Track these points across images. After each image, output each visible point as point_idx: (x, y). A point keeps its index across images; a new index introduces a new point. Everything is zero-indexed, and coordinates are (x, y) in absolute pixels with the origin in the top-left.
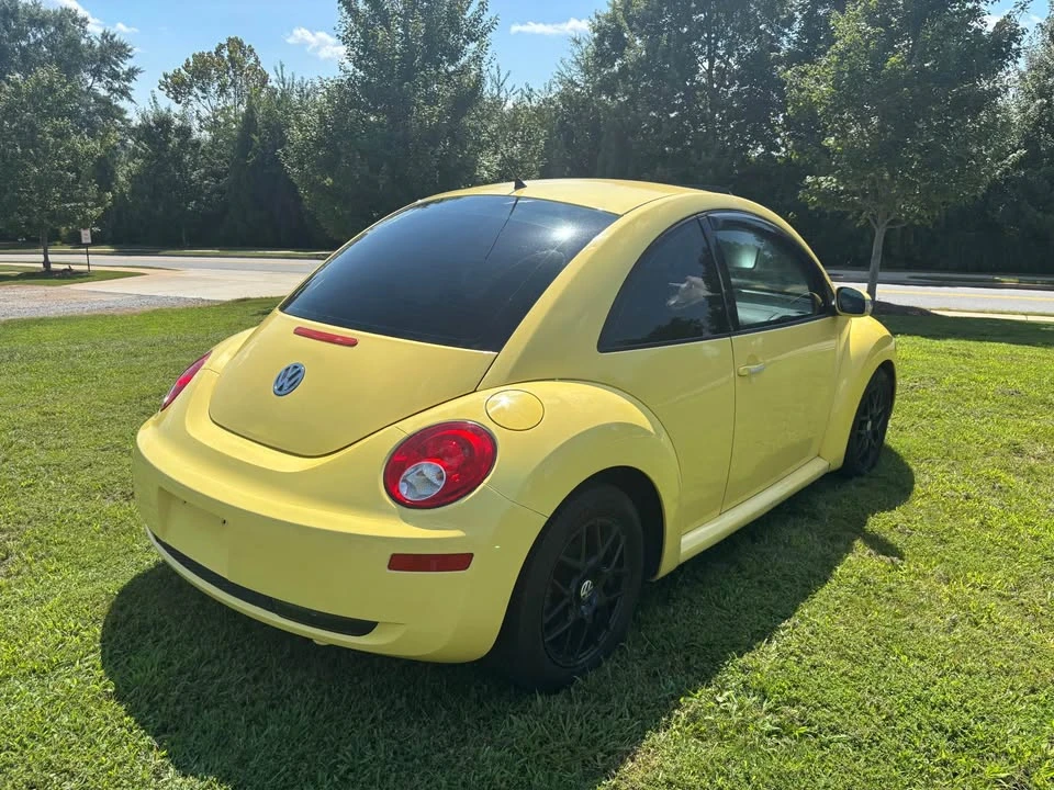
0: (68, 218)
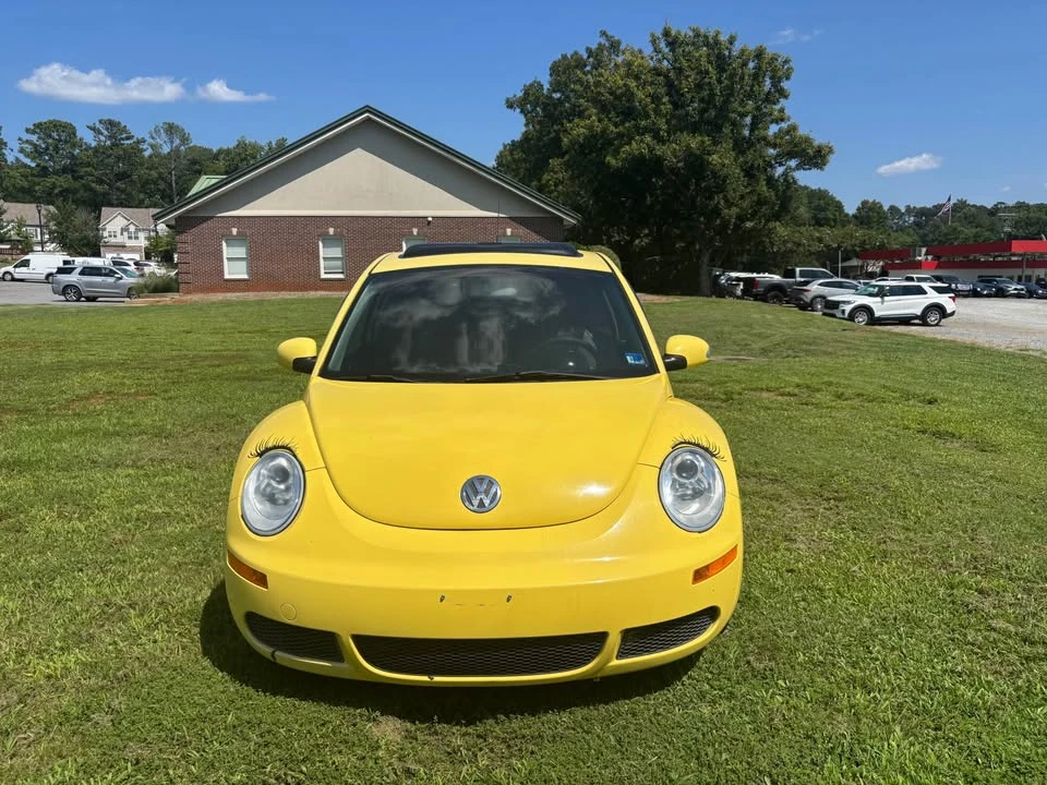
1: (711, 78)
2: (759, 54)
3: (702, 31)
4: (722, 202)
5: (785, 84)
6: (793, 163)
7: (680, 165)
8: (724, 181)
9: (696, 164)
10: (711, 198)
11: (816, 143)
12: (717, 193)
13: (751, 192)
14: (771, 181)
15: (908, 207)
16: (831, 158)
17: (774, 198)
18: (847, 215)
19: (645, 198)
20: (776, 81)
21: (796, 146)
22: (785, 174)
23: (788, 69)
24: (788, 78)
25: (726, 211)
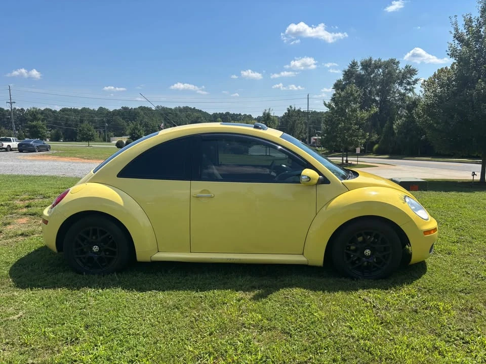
0: (351, 143)
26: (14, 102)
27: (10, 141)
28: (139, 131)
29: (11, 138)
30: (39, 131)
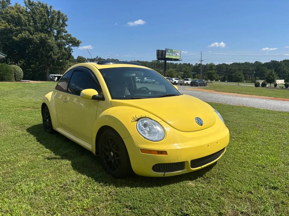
1: (46, 17)
2: (59, 13)
3: (41, 3)
4: (52, 54)
5: (66, 23)
6: (71, 44)
7: (38, 42)
8: (52, 48)
9: (43, 42)
10: (49, 52)
11: (77, 40)
12: (51, 51)
13: (61, 52)
14: (65, 49)
15: (88, 58)
16: (80, 44)
17: (67, 54)
18: (75, 60)
19: (26, 51)
20: (64, 21)
21: (72, 40)
22: (69, 47)
23: (67, 18)
24: (67, 21)
25: (54, 57)
26: (203, 61)
27: (188, 80)
28: (273, 76)
29: (189, 79)
30: (213, 76)
